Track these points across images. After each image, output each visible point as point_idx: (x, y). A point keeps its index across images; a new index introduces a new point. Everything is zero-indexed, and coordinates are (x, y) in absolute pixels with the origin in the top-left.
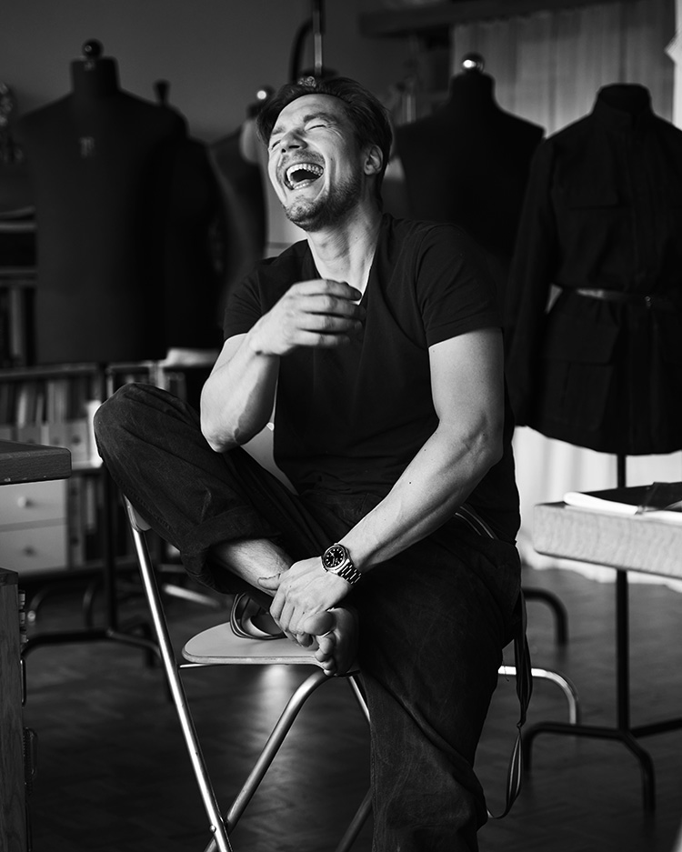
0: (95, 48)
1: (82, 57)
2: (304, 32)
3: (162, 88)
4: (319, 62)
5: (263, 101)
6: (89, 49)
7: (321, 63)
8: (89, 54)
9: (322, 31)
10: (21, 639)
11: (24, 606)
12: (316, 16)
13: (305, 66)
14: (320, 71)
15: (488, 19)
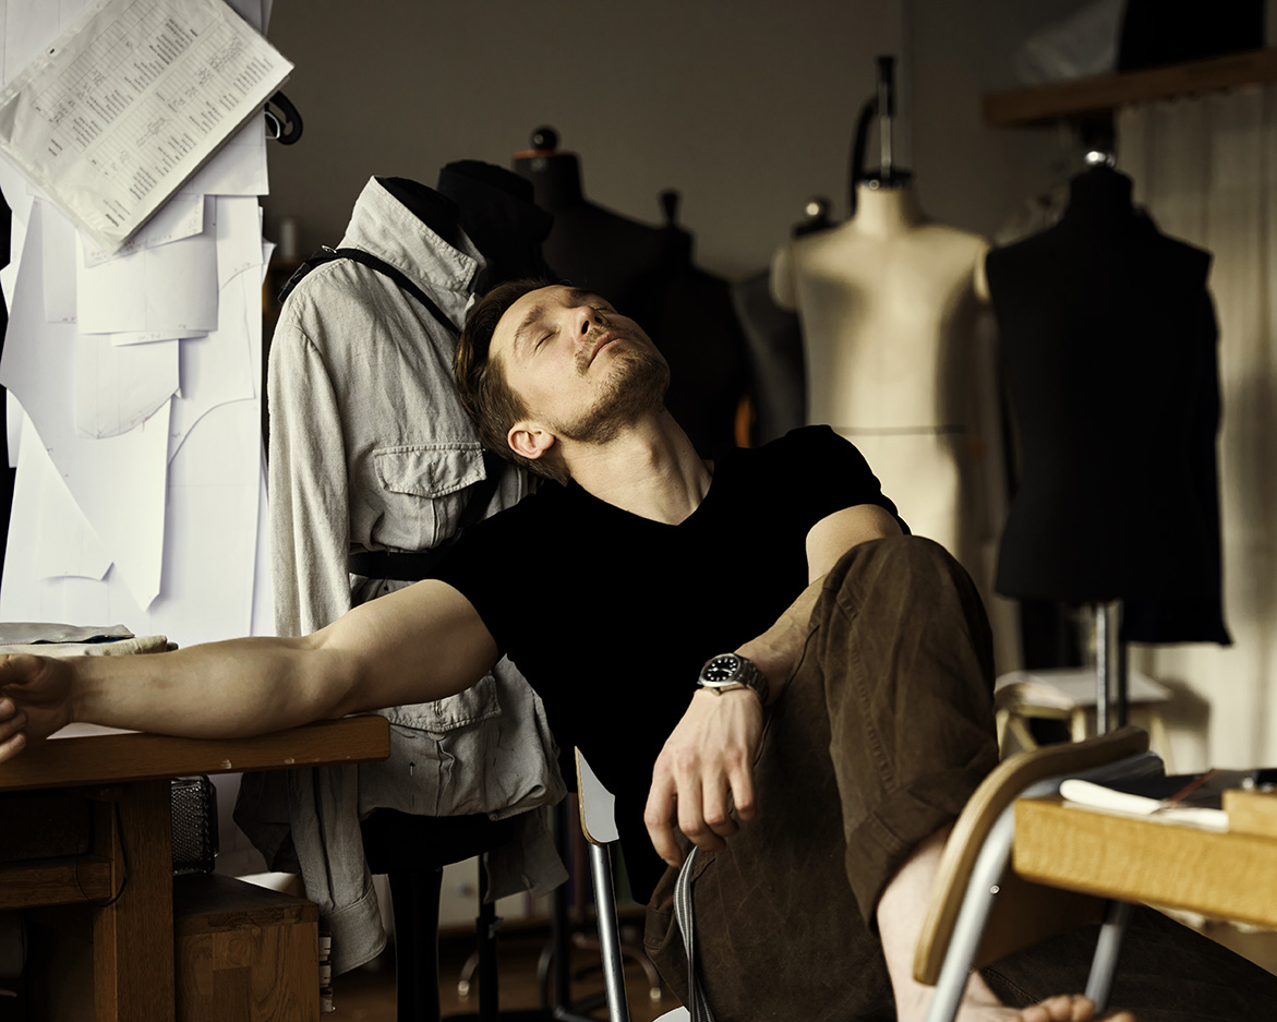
0: (548, 138)
1: (530, 152)
2: (867, 116)
3: (670, 201)
4: (886, 159)
5: (814, 217)
6: (539, 140)
7: (889, 160)
8: (538, 147)
9: (891, 111)
10: (321, 1005)
11: (329, 956)
12: (884, 90)
13: (869, 165)
14: (888, 172)
15: (1170, 98)
